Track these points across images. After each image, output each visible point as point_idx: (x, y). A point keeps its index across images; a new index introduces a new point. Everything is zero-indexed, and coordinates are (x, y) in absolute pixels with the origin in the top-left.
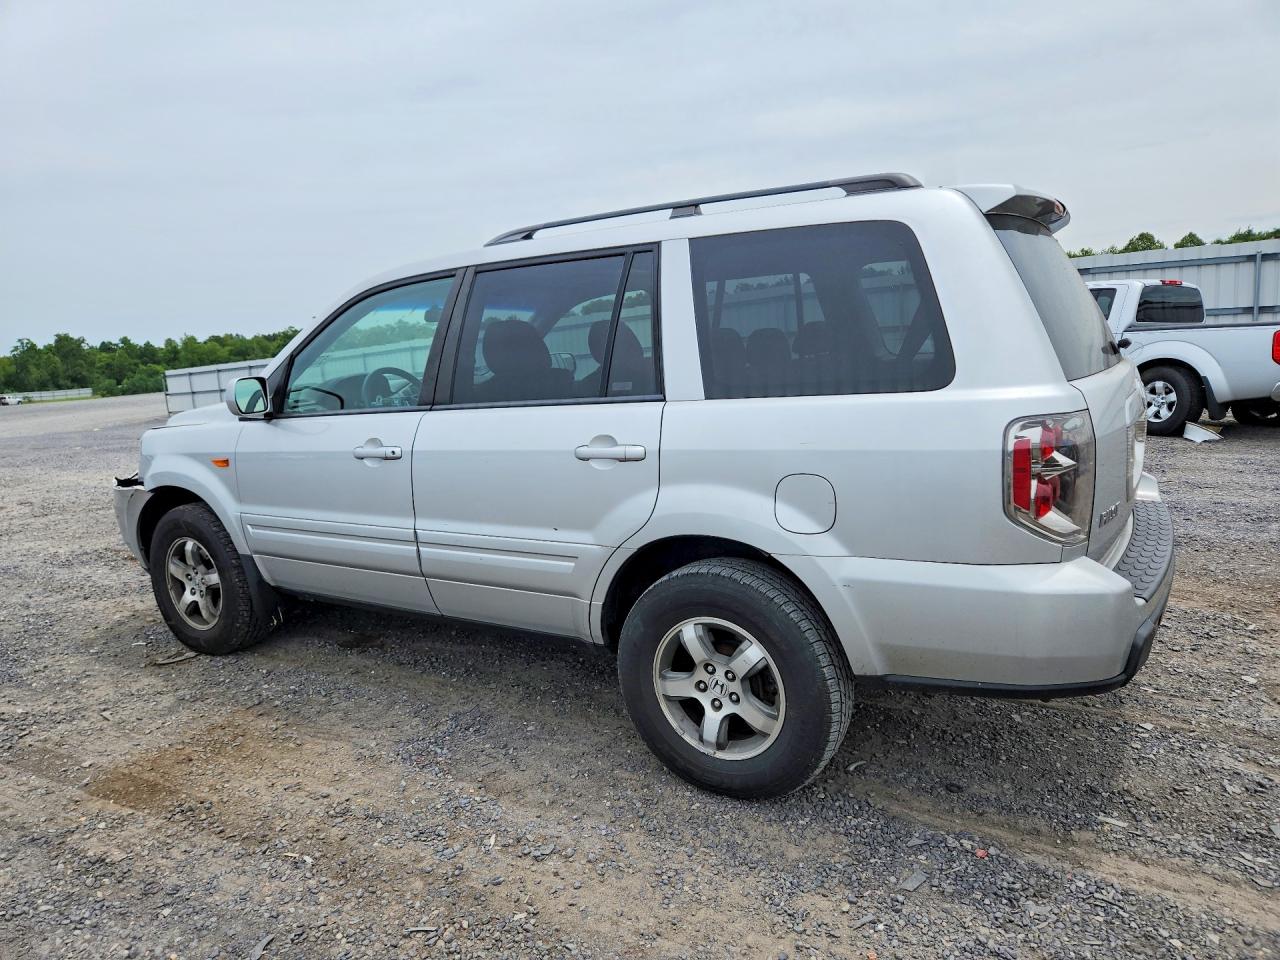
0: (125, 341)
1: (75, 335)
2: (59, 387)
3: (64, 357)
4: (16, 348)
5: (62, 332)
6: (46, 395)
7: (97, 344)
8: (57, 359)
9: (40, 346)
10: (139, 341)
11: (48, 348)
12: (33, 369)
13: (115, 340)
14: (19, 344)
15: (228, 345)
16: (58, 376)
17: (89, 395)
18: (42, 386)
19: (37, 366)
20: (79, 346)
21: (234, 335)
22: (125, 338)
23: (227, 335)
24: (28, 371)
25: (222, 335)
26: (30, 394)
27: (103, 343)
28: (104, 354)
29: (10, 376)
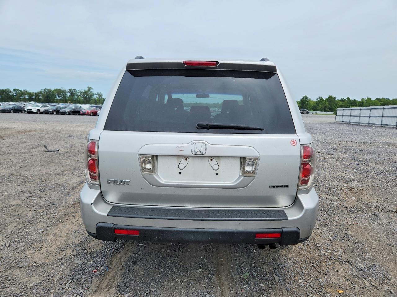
0: (348, 98)
1: (334, 96)
2: (325, 111)
3: (329, 102)
4: (318, 99)
5: (330, 95)
6: (321, 113)
7: (340, 99)
8: (327, 103)
9: (324, 99)
10: (352, 98)
11: (326, 100)
12: (320, 105)
13: (345, 98)
14: (318, 98)
15: (381, 102)
16: (326, 108)
17: (333, 114)
18: (321, 110)
19: (322, 104)
20: (334, 99)
21: (386, 98)
22: (349, 98)
23: (383, 98)
24: (319, 105)
25: (381, 98)
26: (317, 112)
27: (342, 99)
28: (341, 102)
29: (314, 106)
